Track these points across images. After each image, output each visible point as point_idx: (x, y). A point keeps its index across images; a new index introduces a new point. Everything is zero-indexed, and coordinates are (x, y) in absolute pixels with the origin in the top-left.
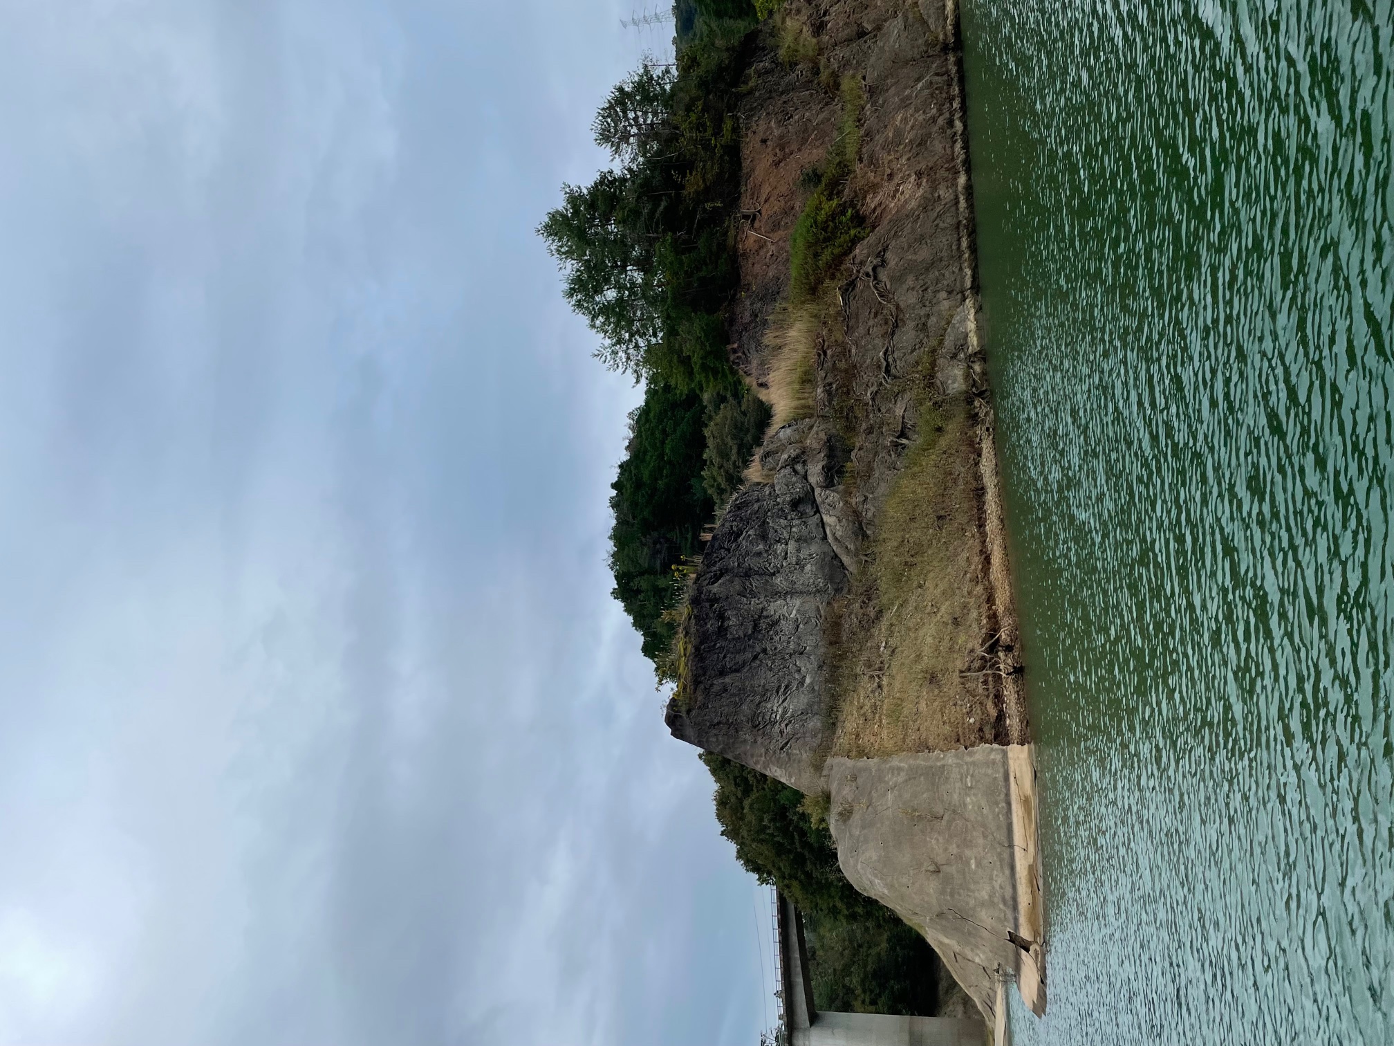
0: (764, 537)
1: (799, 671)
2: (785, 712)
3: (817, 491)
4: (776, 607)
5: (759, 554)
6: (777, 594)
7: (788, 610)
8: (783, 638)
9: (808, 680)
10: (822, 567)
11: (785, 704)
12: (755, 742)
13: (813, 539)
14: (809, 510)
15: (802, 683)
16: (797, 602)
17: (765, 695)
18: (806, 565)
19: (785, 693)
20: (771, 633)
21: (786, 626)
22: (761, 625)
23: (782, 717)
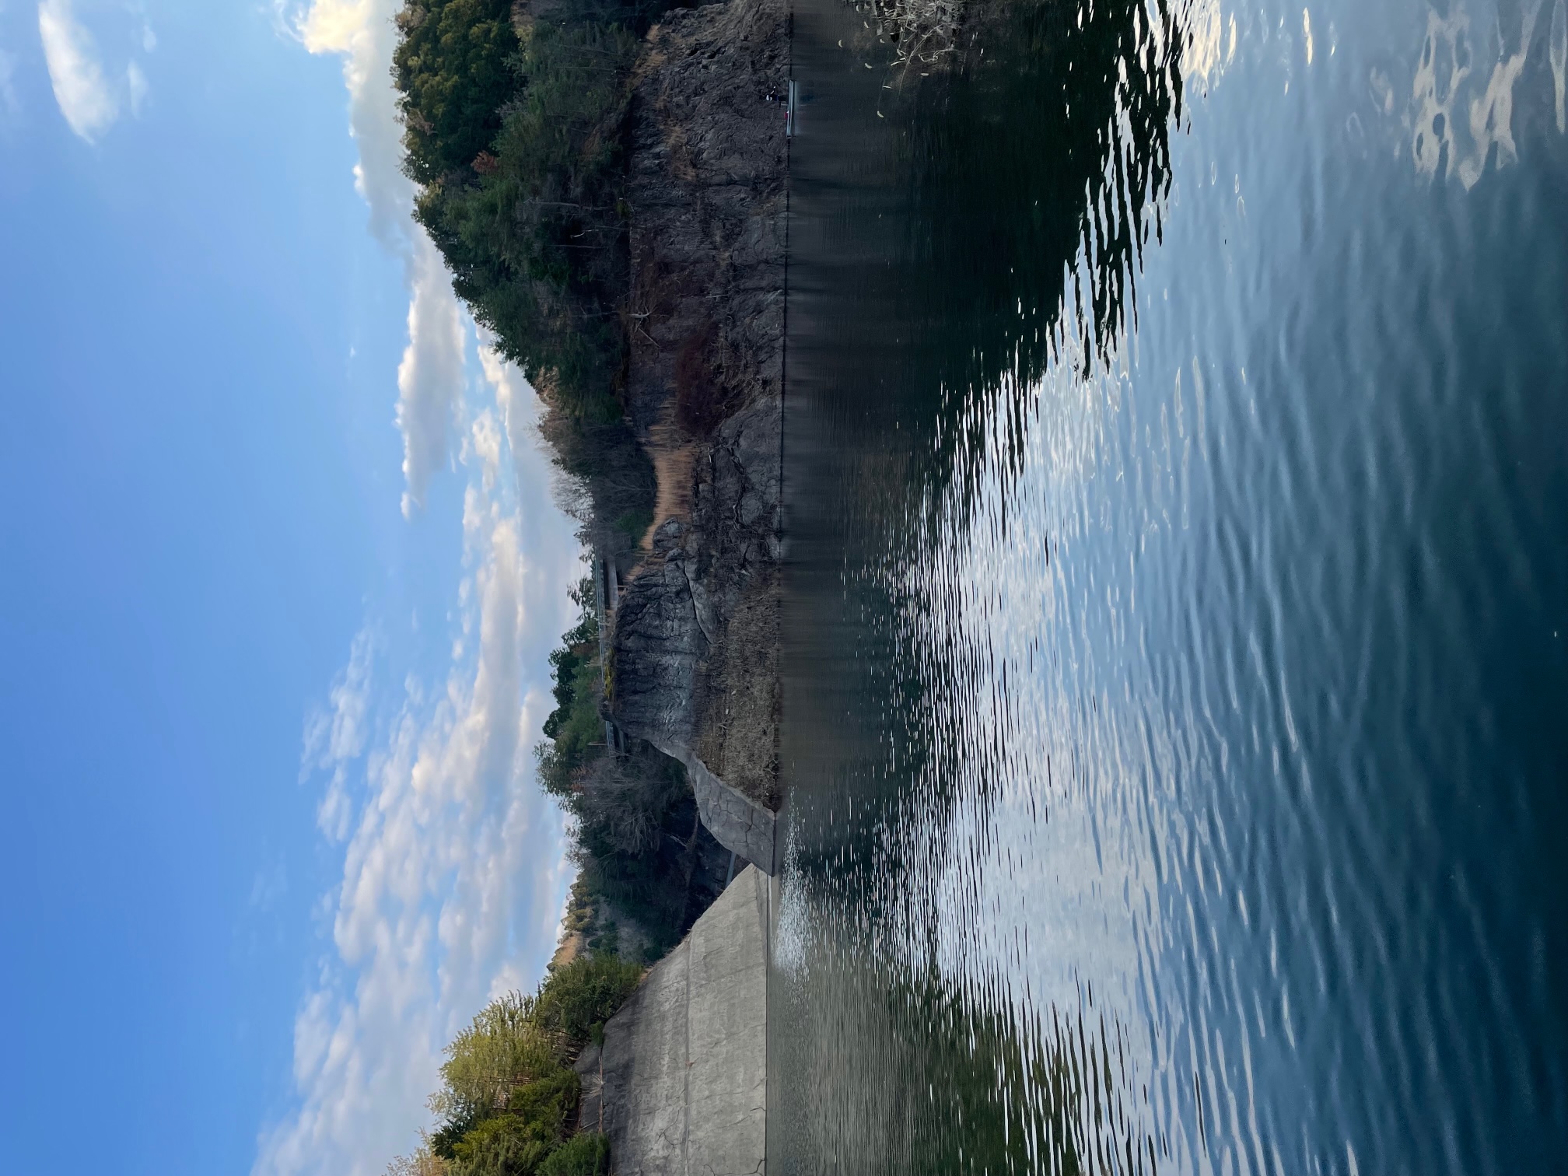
0: (659, 615)
1: (679, 697)
2: (670, 719)
3: (691, 583)
4: (667, 660)
5: (656, 627)
6: (667, 652)
7: (674, 661)
8: (670, 678)
9: (684, 703)
10: (693, 640)
11: (671, 714)
12: (654, 733)
13: (688, 618)
14: (686, 596)
15: (680, 704)
16: (679, 657)
17: (659, 708)
18: (684, 636)
19: (670, 709)
20: (663, 674)
21: (671, 671)
22: (657, 671)
23: (669, 721)
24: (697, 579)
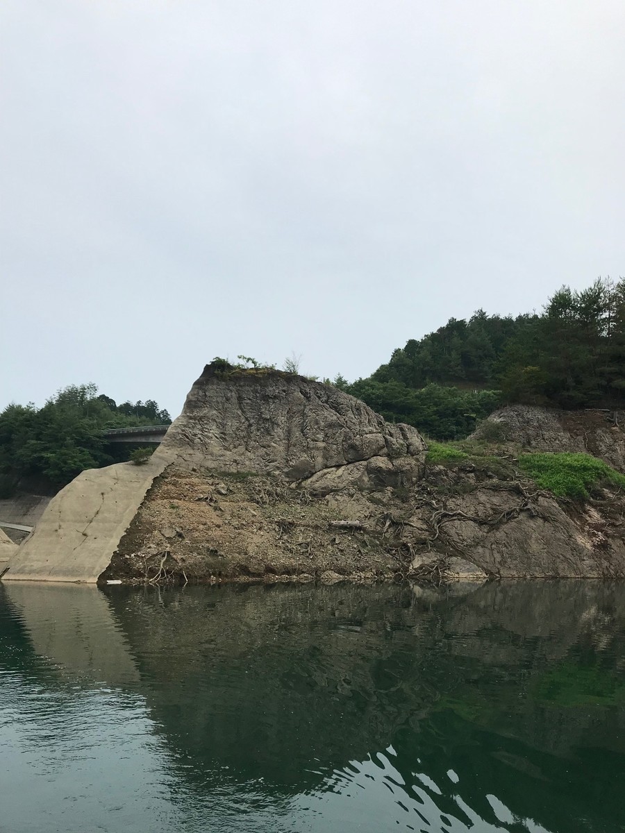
0: (330, 426)
2: (208, 438)
3: (364, 463)
4: (279, 433)
6: (288, 434)
7: (277, 441)
8: (258, 437)
9: (228, 453)
10: (304, 464)
13: (327, 459)
14: (350, 457)
15: (227, 449)
16: (282, 447)
17: (220, 425)
19: (221, 438)
21: (266, 439)
23: (206, 436)
24: (369, 470)
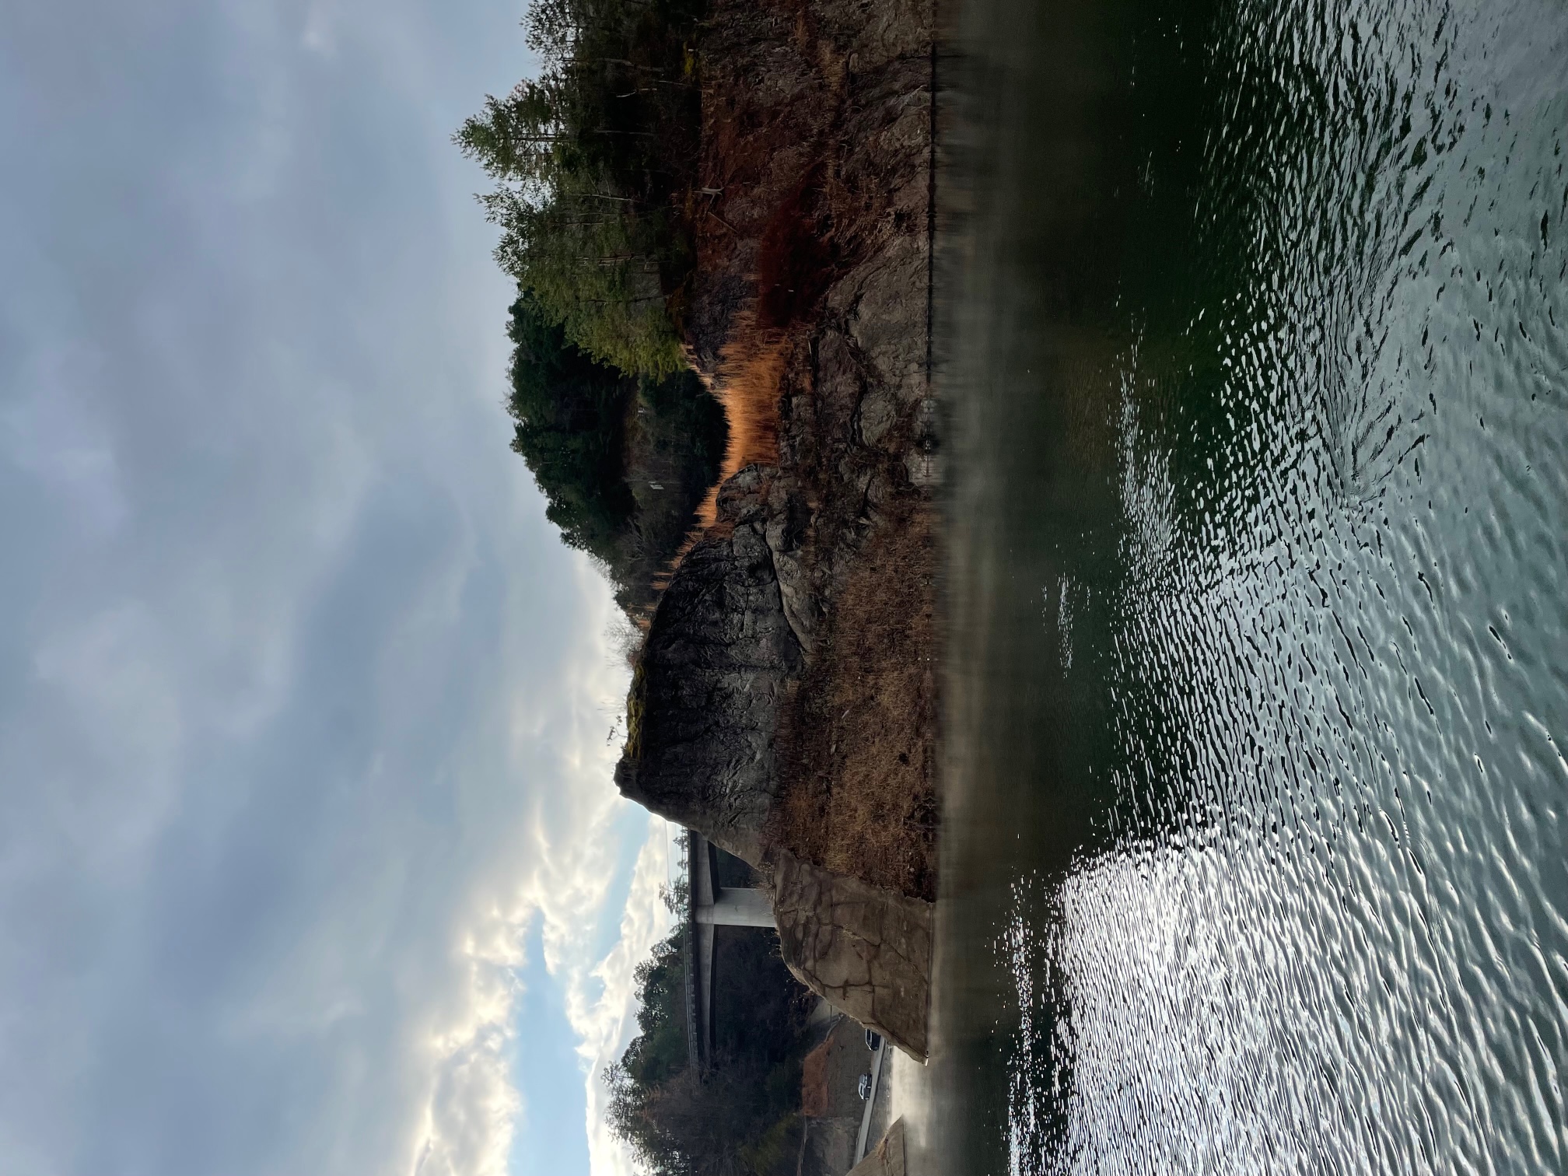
1: (750, 746)
2: (734, 786)
3: (776, 556)
4: (730, 680)
5: (715, 623)
6: (732, 667)
7: (743, 683)
8: (736, 713)
9: (758, 756)
10: (777, 644)
11: (735, 778)
13: (769, 610)
14: (766, 577)
16: (751, 676)
18: (761, 639)
19: (735, 767)
20: (724, 705)
24: (787, 549)
